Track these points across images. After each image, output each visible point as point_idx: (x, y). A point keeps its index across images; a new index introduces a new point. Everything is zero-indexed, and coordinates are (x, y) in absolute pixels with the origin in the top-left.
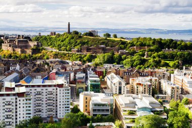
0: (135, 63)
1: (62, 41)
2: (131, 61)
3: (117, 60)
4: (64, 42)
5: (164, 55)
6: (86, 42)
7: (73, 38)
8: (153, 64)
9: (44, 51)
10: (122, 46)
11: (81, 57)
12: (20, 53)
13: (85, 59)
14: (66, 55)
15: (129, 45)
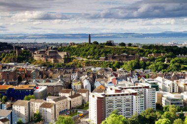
0: (159, 68)
1: (87, 51)
2: (156, 66)
3: (143, 66)
4: (89, 51)
5: (180, 60)
6: (109, 51)
7: (95, 48)
8: (175, 68)
9: (74, 60)
10: (142, 54)
11: (110, 64)
12: (52, 62)
13: (114, 65)
14: (96, 63)
15: (147, 52)
